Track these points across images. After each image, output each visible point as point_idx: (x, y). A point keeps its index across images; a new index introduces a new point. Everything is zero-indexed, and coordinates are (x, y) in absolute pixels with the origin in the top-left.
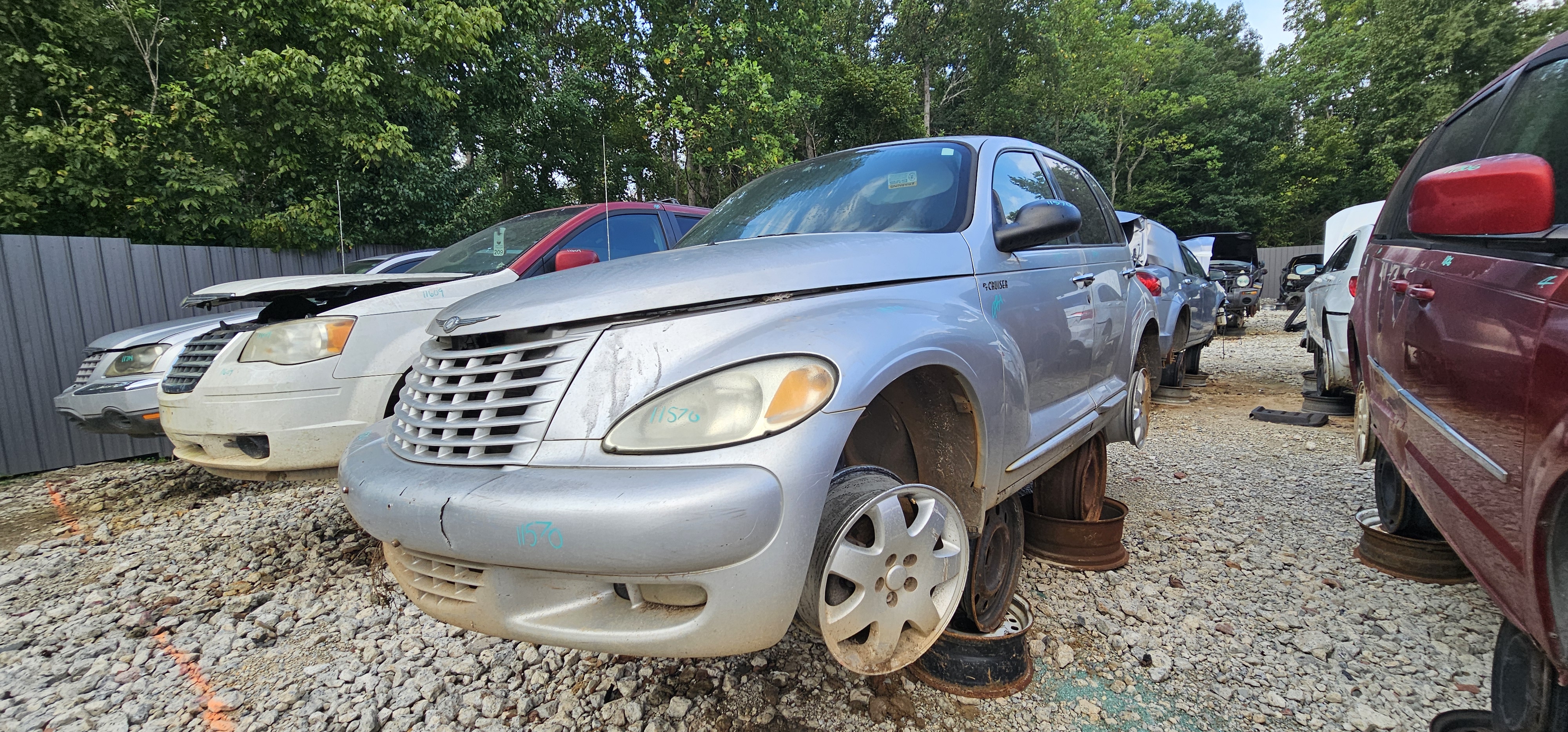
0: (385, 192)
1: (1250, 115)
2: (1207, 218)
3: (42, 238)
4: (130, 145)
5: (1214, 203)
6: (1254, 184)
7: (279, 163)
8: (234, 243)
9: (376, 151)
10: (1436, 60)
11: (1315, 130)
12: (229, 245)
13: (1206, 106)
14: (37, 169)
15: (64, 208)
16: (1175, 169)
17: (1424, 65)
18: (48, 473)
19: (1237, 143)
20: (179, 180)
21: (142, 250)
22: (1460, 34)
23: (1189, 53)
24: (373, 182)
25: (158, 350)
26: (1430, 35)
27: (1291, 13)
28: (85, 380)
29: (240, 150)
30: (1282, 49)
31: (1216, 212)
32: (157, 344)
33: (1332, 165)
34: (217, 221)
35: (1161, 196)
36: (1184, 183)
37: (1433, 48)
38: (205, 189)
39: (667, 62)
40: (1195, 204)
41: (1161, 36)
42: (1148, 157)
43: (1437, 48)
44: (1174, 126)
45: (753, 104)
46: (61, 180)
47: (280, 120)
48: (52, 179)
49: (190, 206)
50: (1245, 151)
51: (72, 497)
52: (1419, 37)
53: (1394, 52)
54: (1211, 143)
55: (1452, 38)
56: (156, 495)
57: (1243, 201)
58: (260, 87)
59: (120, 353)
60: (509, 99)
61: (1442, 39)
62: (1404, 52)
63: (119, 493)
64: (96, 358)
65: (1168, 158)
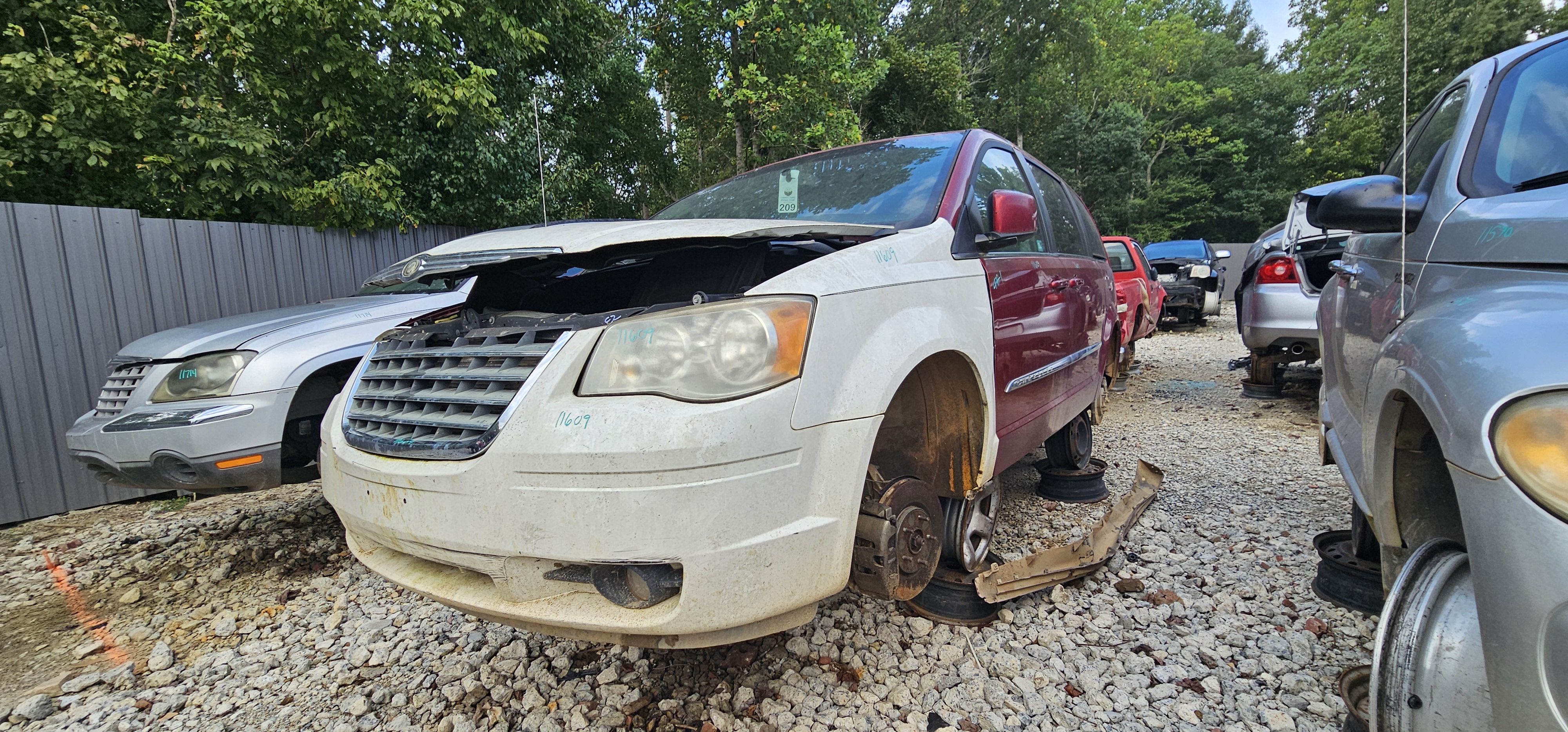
0: (457, 158)
1: (1276, 109)
2: (1231, 213)
3: (20, 207)
4: (143, 83)
5: (1238, 198)
6: (1279, 178)
7: (326, 118)
8: (269, 219)
9: (453, 102)
10: (1463, 53)
11: (1339, 123)
12: (263, 221)
13: (1230, 99)
14: (15, 111)
15: (48, 168)
16: (1196, 164)
17: (1452, 58)
18: (33, 524)
19: (1263, 136)
20: (205, 134)
21: (155, 226)
22: (1491, 26)
23: (1210, 45)
24: (442, 145)
25: (237, 360)
26: (1455, 28)
27: (1297, 9)
28: (118, 406)
29: (279, 100)
30: (1287, 45)
31: (1240, 208)
32: (234, 350)
33: (1358, 159)
34: (254, 189)
35: (1183, 190)
36: (1207, 177)
37: (1461, 41)
38: (241, 146)
39: (741, 24)
40: (1218, 199)
41: (1185, 27)
42: (1169, 151)
43: (1465, 41)
44: (1197, 120)
45: (836, 74)
46: (49, 128)
47: (331, 60)
48: (36, 126)
49: (220, 167)
50: (1270, 145)
51: (85, 575)
52: (1446, 30)
53: (1420, 45)
54: (1233, 137)
55: (1482, 30)
56: (217, 573)
57: (1268, 196)
58: (308, 16)
59: (173, 366)
60: (574, 58)
61: (1468, 32)
62: (1430, 45)
63: (156, 568)
64: (134, 373)
65: (1191, 151)
